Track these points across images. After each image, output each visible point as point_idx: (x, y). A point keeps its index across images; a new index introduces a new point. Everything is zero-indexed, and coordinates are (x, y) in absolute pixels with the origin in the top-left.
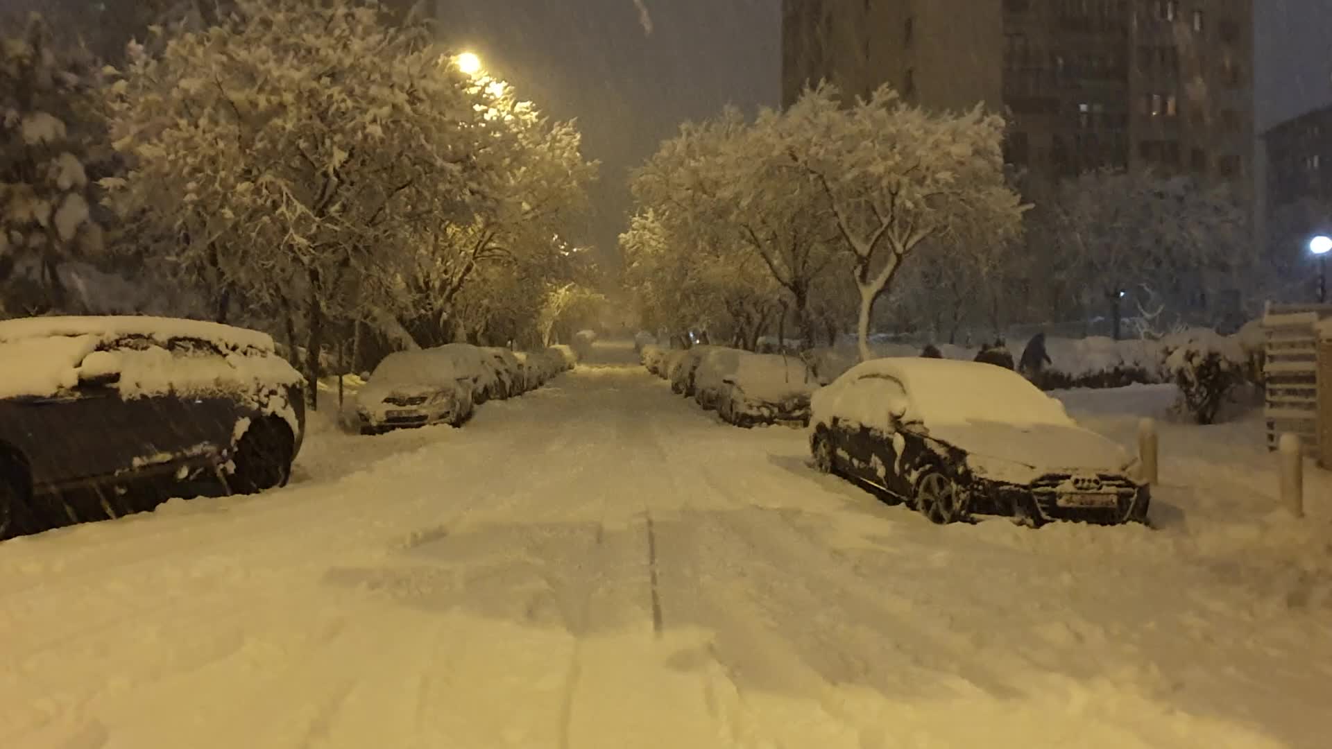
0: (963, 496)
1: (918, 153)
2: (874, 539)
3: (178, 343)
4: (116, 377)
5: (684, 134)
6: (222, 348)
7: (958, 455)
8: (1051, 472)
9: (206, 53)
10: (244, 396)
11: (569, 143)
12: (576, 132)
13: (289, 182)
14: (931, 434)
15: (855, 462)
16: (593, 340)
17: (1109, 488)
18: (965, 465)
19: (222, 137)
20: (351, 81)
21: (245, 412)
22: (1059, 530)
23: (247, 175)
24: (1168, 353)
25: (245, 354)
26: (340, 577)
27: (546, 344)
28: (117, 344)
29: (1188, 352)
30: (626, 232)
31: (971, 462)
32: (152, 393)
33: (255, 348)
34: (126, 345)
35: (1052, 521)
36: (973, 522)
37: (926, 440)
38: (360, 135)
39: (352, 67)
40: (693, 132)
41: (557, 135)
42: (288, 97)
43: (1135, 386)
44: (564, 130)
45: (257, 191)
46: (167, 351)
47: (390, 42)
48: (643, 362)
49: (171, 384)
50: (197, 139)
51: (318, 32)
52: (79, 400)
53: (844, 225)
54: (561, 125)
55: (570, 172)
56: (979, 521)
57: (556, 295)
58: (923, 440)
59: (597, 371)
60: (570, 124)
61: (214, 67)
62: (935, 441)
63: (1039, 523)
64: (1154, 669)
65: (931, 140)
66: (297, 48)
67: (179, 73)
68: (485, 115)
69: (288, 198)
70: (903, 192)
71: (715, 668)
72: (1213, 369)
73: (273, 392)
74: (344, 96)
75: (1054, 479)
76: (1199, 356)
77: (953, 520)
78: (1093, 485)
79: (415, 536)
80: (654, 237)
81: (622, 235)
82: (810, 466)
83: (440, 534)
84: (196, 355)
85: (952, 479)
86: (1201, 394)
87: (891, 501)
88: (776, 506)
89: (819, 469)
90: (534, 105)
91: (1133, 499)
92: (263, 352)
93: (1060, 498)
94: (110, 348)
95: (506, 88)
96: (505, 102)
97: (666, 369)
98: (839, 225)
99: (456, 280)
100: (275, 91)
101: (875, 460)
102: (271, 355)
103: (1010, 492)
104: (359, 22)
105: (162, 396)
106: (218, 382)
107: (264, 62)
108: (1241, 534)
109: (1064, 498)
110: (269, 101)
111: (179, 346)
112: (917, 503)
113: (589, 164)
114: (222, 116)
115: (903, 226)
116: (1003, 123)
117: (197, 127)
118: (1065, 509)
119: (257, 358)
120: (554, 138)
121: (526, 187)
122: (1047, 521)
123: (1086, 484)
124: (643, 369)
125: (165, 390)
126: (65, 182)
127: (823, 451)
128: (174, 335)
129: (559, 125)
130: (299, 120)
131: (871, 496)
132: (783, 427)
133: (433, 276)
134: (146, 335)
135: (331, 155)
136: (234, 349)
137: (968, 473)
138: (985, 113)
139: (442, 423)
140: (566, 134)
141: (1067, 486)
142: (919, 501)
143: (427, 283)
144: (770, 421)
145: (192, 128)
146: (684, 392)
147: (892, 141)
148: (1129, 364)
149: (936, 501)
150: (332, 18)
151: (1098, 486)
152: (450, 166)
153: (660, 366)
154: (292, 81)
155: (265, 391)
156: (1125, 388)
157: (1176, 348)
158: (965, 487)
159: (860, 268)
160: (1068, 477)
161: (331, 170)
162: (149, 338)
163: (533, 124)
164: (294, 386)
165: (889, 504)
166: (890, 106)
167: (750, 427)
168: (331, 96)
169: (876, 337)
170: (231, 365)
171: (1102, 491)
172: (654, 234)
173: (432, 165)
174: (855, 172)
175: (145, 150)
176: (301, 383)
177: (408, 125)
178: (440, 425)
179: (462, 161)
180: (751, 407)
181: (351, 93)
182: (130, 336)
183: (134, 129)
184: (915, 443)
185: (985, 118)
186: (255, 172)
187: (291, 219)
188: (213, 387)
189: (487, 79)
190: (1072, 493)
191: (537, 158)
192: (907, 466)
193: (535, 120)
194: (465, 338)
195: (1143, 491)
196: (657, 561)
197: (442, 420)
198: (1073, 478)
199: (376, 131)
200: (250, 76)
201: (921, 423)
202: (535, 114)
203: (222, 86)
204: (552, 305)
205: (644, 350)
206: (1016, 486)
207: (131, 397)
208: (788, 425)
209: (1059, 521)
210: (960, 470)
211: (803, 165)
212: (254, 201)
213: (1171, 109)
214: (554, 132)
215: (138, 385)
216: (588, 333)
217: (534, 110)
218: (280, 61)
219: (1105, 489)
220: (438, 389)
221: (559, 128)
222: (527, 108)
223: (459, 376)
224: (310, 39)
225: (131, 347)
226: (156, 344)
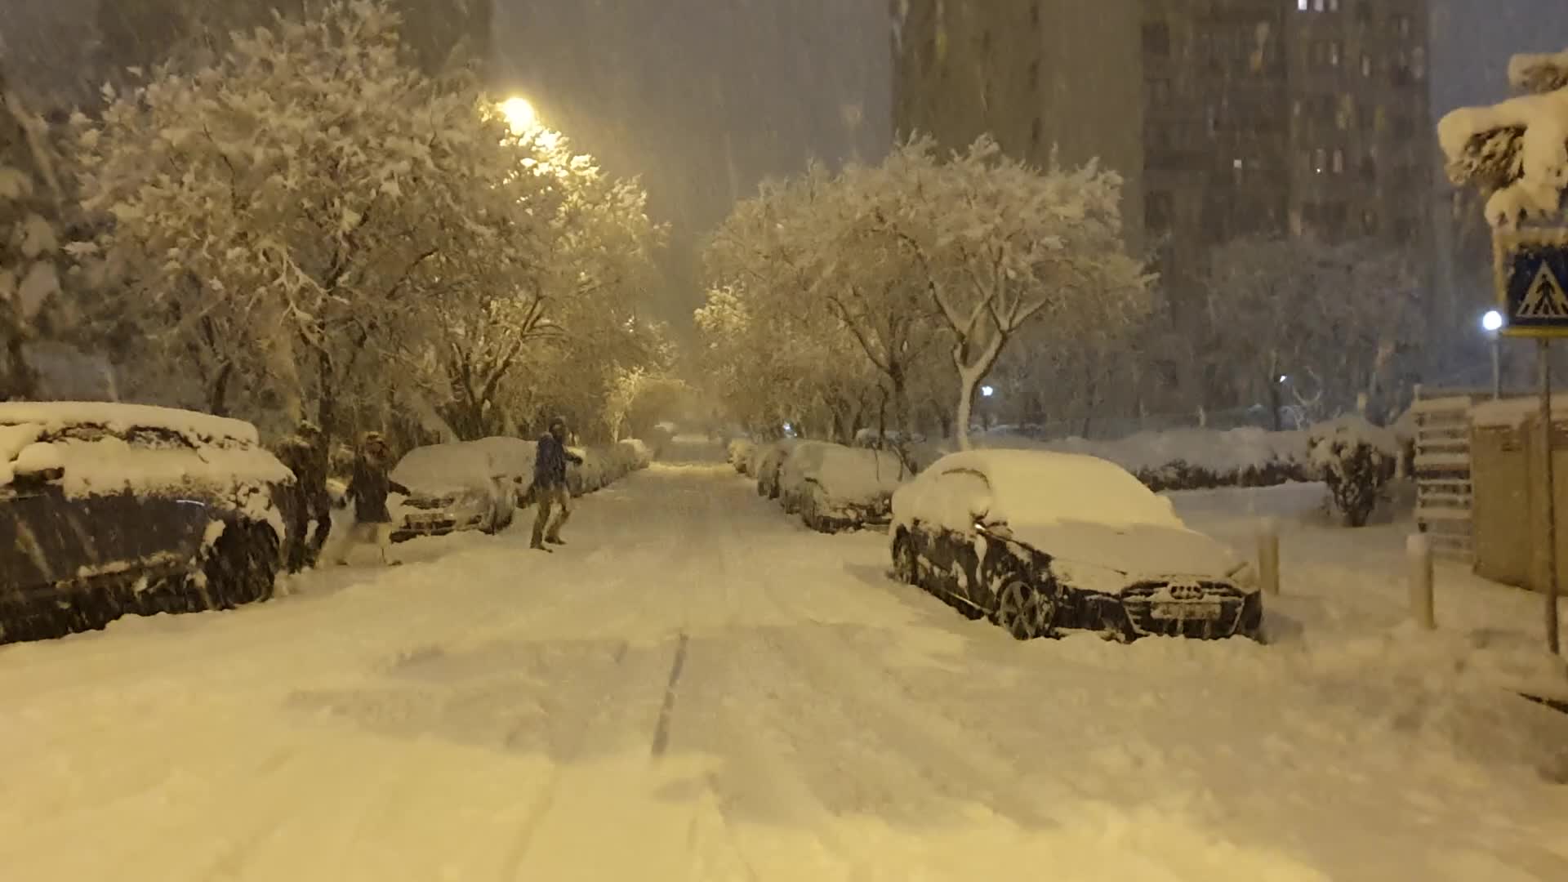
0: (1046, 607)
1: (1022, 214)
2: (937, 656)
3: (138, 433)
4: (59, 473)
5: (763, 194)
6: (193, 439)
7: (1042, 560)
8: (1143, 579)
9: (194, 99)
10: (219, 495)
11: (633, 204)
12: (641, 190)
13: (291, 248)
14: (1015, 537)
15: (936, 570)
16: (674, 434)
17: (1213, 596)
18: (1049, 573)
19: (211, 195)
20: (365, 132)
21: (217, 514)
22: (1151, 645)
23: (241, 238)
24: (1313, 445)
25: (222, 446)
26: (302, 701)
27: (616, 439)
28: (64, 433)
29: (1335, 444)
30: (703, 307)
31: (1056, 568)
32: (104, 492)
33: (234, 439)
34: (74, 436)
35: (1146, 636)
36: (1058, 637)
37: (1008, 543)
38: (373, 192)
39: (365, 115)
40: (773, 190)
41: (619, 193)
42: (290, 150)
43: (1290, 484)
44: (627, 188)
45: (253, 258)
46: (125, 442)
47: (411, 87)
48: (731, 459)
49: (127, 482)
50: (180, 199)
51: (327, 74)
52: (13, 500)
53: (941, 297)
54: (624, 183)
55: (634, 237)
56: (1064, 636)
57: (628, 381)
58: (1005, 544)
59: (674, 469)
60: (634, 180)
61: (202, 115)
62: (1017, 543)
63: (1131, 636)
64: (1208, 796)
65: (1037, 200)
66: (301, 93)
67: (162, 122)
68: (535, 170)
69: (289, 267)
70: (1006, 260)
71: (709, 798)
72: (1365, 464)
73: (255, 490)
74: (356, 148)
75: (1149, 587)
76: (1347, 447)
77: (1036, 636)
78: (1193, 593)
79: (402, 656)
80: (735, 312)
81: (699, 311)
82: (891, 576)
83: (434, 654)
84: (160, 447)
85: (1035, 587)
86: (1353, 491)
87: (973, 614)
88: (833, 620)
89: (900, 579)
90: (594, 159)
91: (1239, 610)
92: (245, 444)
93: (1154, 609)
94: (55, 439)
95: (558, 139)
96: (559, 156)
97: (753, 466)
98: (935, 296)
99: (500, 363)
100: (273, 142)
101: (957, 568)
102: (253, 448)
103: (1097, 601)
104: (375, 63)
105: (117, 495)
106: (186, 480)
107: (262, 109)
108: (1362, 649)
109: (1160, 608)
110: (266, 153)
111: (140, 436)
112: (999, 617)
113: (656, 227)
114: (212, 172)
115: (1009, 298)
116: (1119, 180)
117: (182, 184)
118: (1161, 622)
119: (235, 452)
120: (614, 196)
121: (583, 255)
122: (1141, 636)
123: (1185, 593)
124: (729, 468)
125: (120, 487)
126: (31, 248)
127: (903, 557)
128: (133, 423)
129: (621, 182)
130: (303, 177)
131: (952, 610)
132: (872, 532)
133: (474, 357)
134: (99, 423)
135: (338, 217)
136: (207, 440)
137: (1052, 579)
138: (1100, 169)
139: (474, 528)
140: (630, 192)
141: (1162, 595)
142: (1001, 614)
143: (465, 367)
144: (858, 526)
145: (176, 186)
146: (769, 492)
147: (992, 200)
148: (1283, 459)
149: (1019, 613)
150: (344, 59)
151: (1199, 595)
152: (481, 229)
153: (748, 463)
154: (295, 131)
155: (244, 490)
156: (1278, 486)
157: (1322, 439)
158: (1049, 597)
159: (960, 347)
160: (1165, 585)
161: (340, 234)
162: (103, 427)
163: (592, 182)
164: (280, 485)
165: (971, 618)
166: (990, 161)
167: (833, 533)
168: (341, 149)
169: (996, 429)
170: (202, 460)
171: (1202, 600)
172: (735, 309)
173: (461, 228)
174: (951, 237)
175: (121, 211)
176: (290, 479)
177: (430, 183)
178: (471, 531)
179: (496, 224)
180: (835, 510)
181: (364, 145)
182: (79, 425)
183: (107, 187)
184: (998, 546)
185: (1099, 174)
186: (251, 236)
187: (292, 290)
188: (180, 485)
189: (539, 129)
190: (1168, 603)
191: (595, 220)
192: (989, 573)
193: (595, 177)
194: (515, 431)
195: (1252, 600)
196: (678, 682)
197: (474, 525)
198: (1170, 587)
199: (393, 189)
200: (244, 124)
201: (1005, 524)
202: (594, 169)
203: (211, 136)
204: (623, 392)
205: (731, 445)
206: (1103, 594)
207: (77, 496)
208: (877, 530)
209: (1153, 635)
210: (1044, 577)
211: (892, 229)
212: (248, 269)
213: (1337, 166)
214: (615, 190)
215: (86, 481)
216: (668, 426)
217: (593, 164)
218: (281, 108)
219: (1206, 598)
220: (468, 489)
221: (620, 186)
222: (586, 163)
223: (495, 474)
224: (317, 83)
225: (80, 438)
226: (112, 433)
